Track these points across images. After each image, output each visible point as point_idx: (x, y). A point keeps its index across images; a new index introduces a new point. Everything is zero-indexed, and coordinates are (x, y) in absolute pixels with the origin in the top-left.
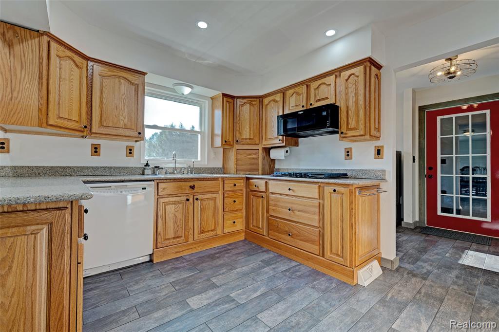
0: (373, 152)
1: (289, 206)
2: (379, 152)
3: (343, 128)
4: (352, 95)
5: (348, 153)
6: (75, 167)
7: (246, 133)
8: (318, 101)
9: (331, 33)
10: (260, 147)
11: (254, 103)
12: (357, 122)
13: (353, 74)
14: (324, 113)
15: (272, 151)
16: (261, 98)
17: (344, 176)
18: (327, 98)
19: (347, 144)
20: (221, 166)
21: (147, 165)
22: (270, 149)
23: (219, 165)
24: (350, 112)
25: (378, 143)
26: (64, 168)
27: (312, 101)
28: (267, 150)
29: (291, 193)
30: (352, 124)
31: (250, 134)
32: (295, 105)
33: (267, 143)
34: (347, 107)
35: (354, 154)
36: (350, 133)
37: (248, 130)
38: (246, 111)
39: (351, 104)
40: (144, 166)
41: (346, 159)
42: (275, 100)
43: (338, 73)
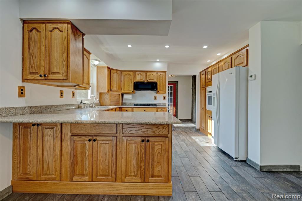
0: (163, 98)
2: (164, 98)
3: (159, 90)
4: (161, 81)
5: (155, 98)
6: (56, 105)
7: (115, 87)
8: (150, 79)
9: (158, 60)
10: (120, 93)
11: (118, 73)
12: (163, 89)
13: (162, 74)
15: (124, 95)
16: (121, 71)
17: (156, 105)
18: (153, 79)
19: (155, 95)
20: (99, 102)
21: (81, 102)
22: (124, 94)
23: (97, 101)
24: (161, 86)
25: (164, 95)
26: (51, 106)
27: (148, 79)
28: (122, 95)
30: (161, 89)
31: (117, 87)
32: (139, 78)
33: (123, 92)
34: (160, 84)
35: (157, 98)
36: (161, 92)
37: (116, 85)
38: (115, 76)
39: (161, 83)
40: (79, 103)
41: (154, 99)
42: (129, 74)
43: (157, 72)
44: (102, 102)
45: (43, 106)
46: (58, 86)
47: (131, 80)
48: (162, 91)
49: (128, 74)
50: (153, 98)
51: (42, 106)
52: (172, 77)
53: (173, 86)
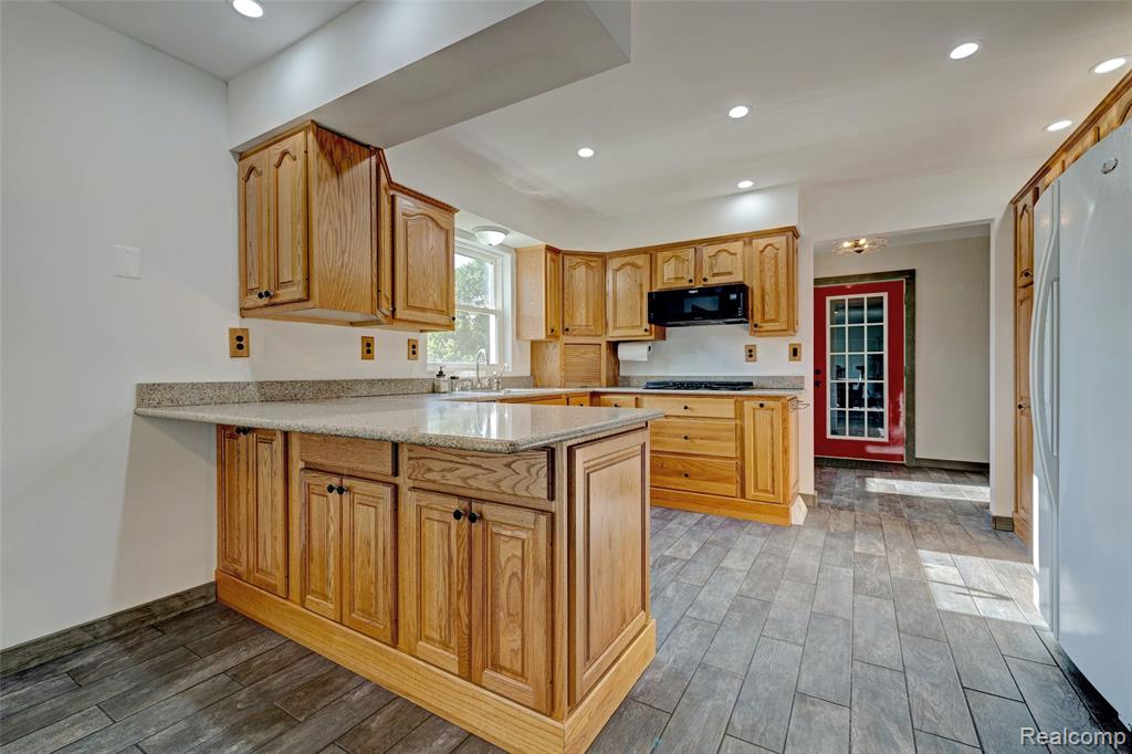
0: (786, 352)
1: (685, 433)
2: (795, 352)
3: (757, 318)
4: (769, 274)
5: (751, 353)
6: (344, 381)
7: (581, 316)
8: (715, 275)
9: (746, 184)
10: (603, 341)
11: (593, 264)
12: (777, 311)
13: (771, 245)
14: (733, 297)
15: (621, 346)
16: (603, 258)
17: (748, 385)
18: (730, 273)
19: (752, 340)
20: (529, 375)
21: (441, 374)
22: (618, 342)
23: (525, 370)
24: (767, 297)
25: (794, 340)
26: (329, 382)
27: (706, 273)
28: (613, 346)
29: (688, 413)
30: (770, 314)
31: (587, 317)
32: (670, 276)
33: (613, 335)
34: (763, 290)
35: (759, 353)
36: (767, 326)
37: (583, 311)
38: (580, 276)
39: (769, 286)
40: (435, 377)
41: (747, 361)
42: (633, 265)
43: (748, 238)
44: (537, 373)
45: (302, 383)
46: (352, 324)
47: (641, 285)
48: (771, 321)
49: (629, 264)
50: (743, 353)
51: (297, 382)
52: (859, 252)
53: (885, 295)
